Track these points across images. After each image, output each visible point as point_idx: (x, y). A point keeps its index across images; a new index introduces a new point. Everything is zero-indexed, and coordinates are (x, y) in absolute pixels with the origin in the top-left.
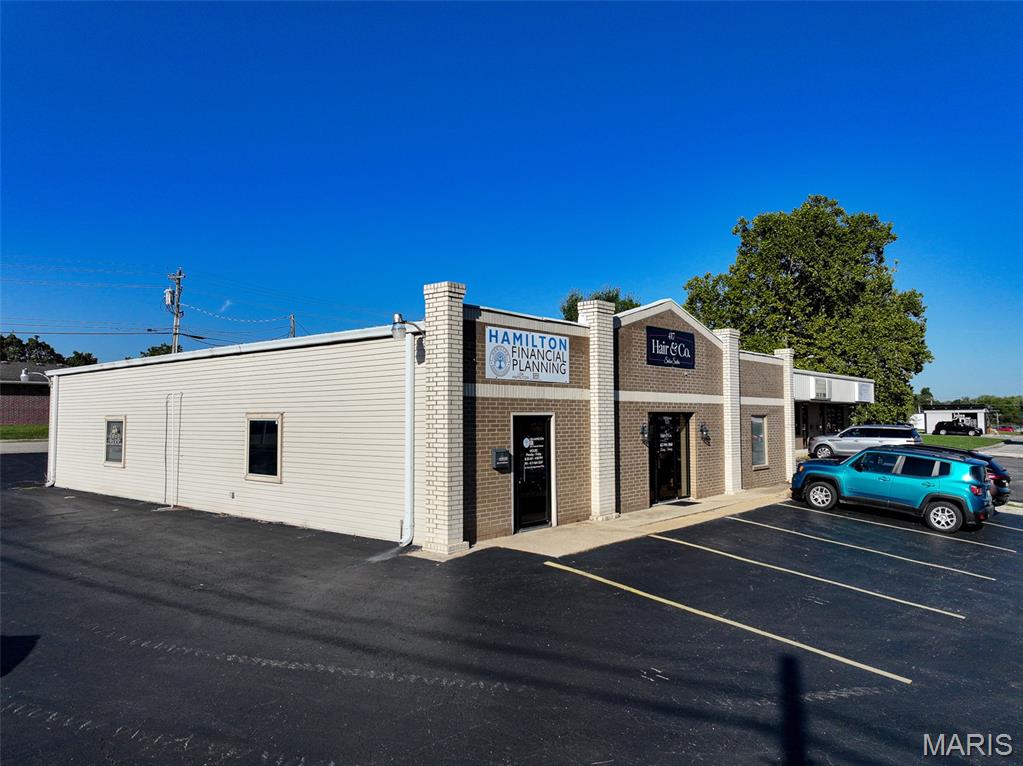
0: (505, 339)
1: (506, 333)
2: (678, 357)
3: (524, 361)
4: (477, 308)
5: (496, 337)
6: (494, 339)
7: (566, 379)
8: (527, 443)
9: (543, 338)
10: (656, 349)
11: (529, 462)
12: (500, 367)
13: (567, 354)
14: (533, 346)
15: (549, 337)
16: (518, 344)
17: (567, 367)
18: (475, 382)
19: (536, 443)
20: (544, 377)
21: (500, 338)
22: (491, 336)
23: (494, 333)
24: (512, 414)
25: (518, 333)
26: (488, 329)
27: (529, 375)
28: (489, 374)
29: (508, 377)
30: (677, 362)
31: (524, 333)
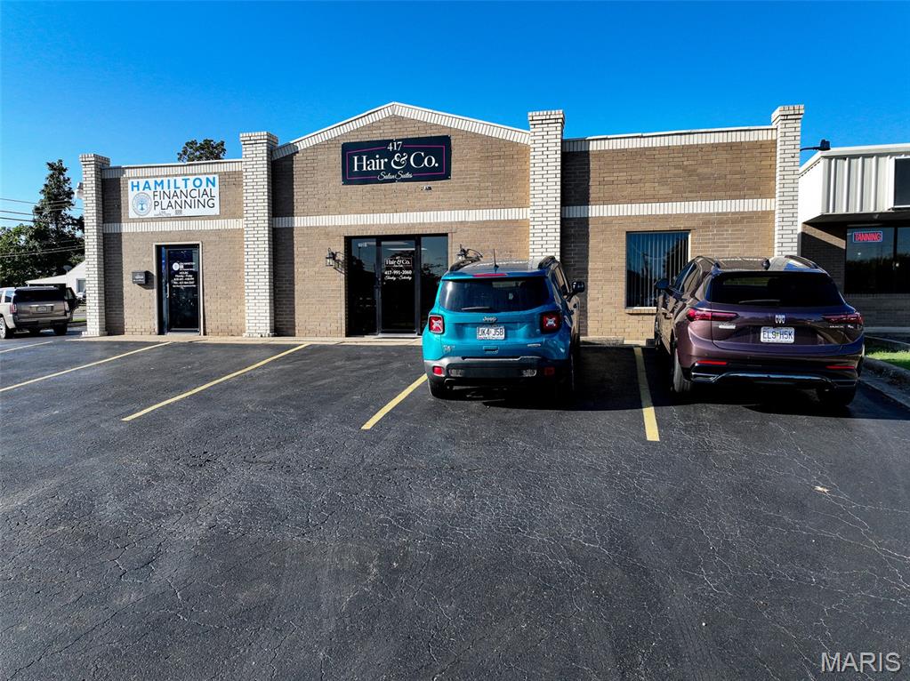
0: (147, 186)
1: (147, 182)
2: (408, 168)
3: (165, 202)
4: (120, 168)
5: (138, 186)
6: (135, 189)
7: (216, 211)
8: (176, 267)
9: (186, 180)
10: (360, 167)
11: (179, 281)
12: (142, 209)
13: (216, 191)
14: (175, 188)
15: (192, 178)
16: (159, 189)
17: (216, 201)
18: (120, 222)
19: (185, 267)
20: (187, 212)
21: (141, 187)
22: (133, 186)
23: (135, 184)
24: (154, 244)
25: (159, 180)
26: (130, 182)
27: (172, 212)
28: (132, 215)
29: (151, 215)
30: (408, 175)
31: (165, 180)
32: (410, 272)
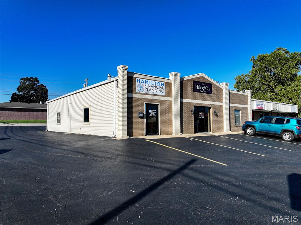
1: (143, 80)
2: (205, 90)
3: (149, 88)
4: (133, 73)
6: (139, 82)
7: (164, 94)
8: (150, 111)
9: (155, 82)
10: (197, 87)
11: (151, 117)
12: (141, 89)
13: (164, 88)
14: (152, 84)
15: (157, 82)
16: (147, 83)
17: (164, 91)
18: (132, 93)
19: (153, 111)
20: (156, 93)
21: (141, 82)
22: (138, 81)
23: (138, 80)
24: (145, 103)
25: (147, 80)
26: (136, 79)
27: (151, 92)
28: (137, 91)
29: (144, 92)
30: (205, 92)
31: (149, 81)
32: (203, 116)
